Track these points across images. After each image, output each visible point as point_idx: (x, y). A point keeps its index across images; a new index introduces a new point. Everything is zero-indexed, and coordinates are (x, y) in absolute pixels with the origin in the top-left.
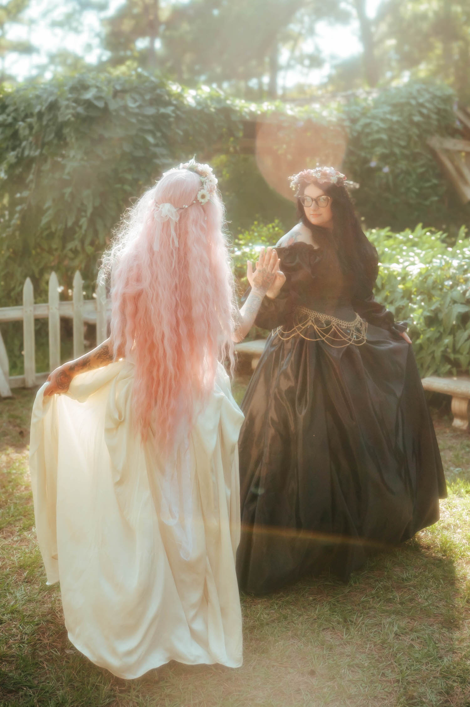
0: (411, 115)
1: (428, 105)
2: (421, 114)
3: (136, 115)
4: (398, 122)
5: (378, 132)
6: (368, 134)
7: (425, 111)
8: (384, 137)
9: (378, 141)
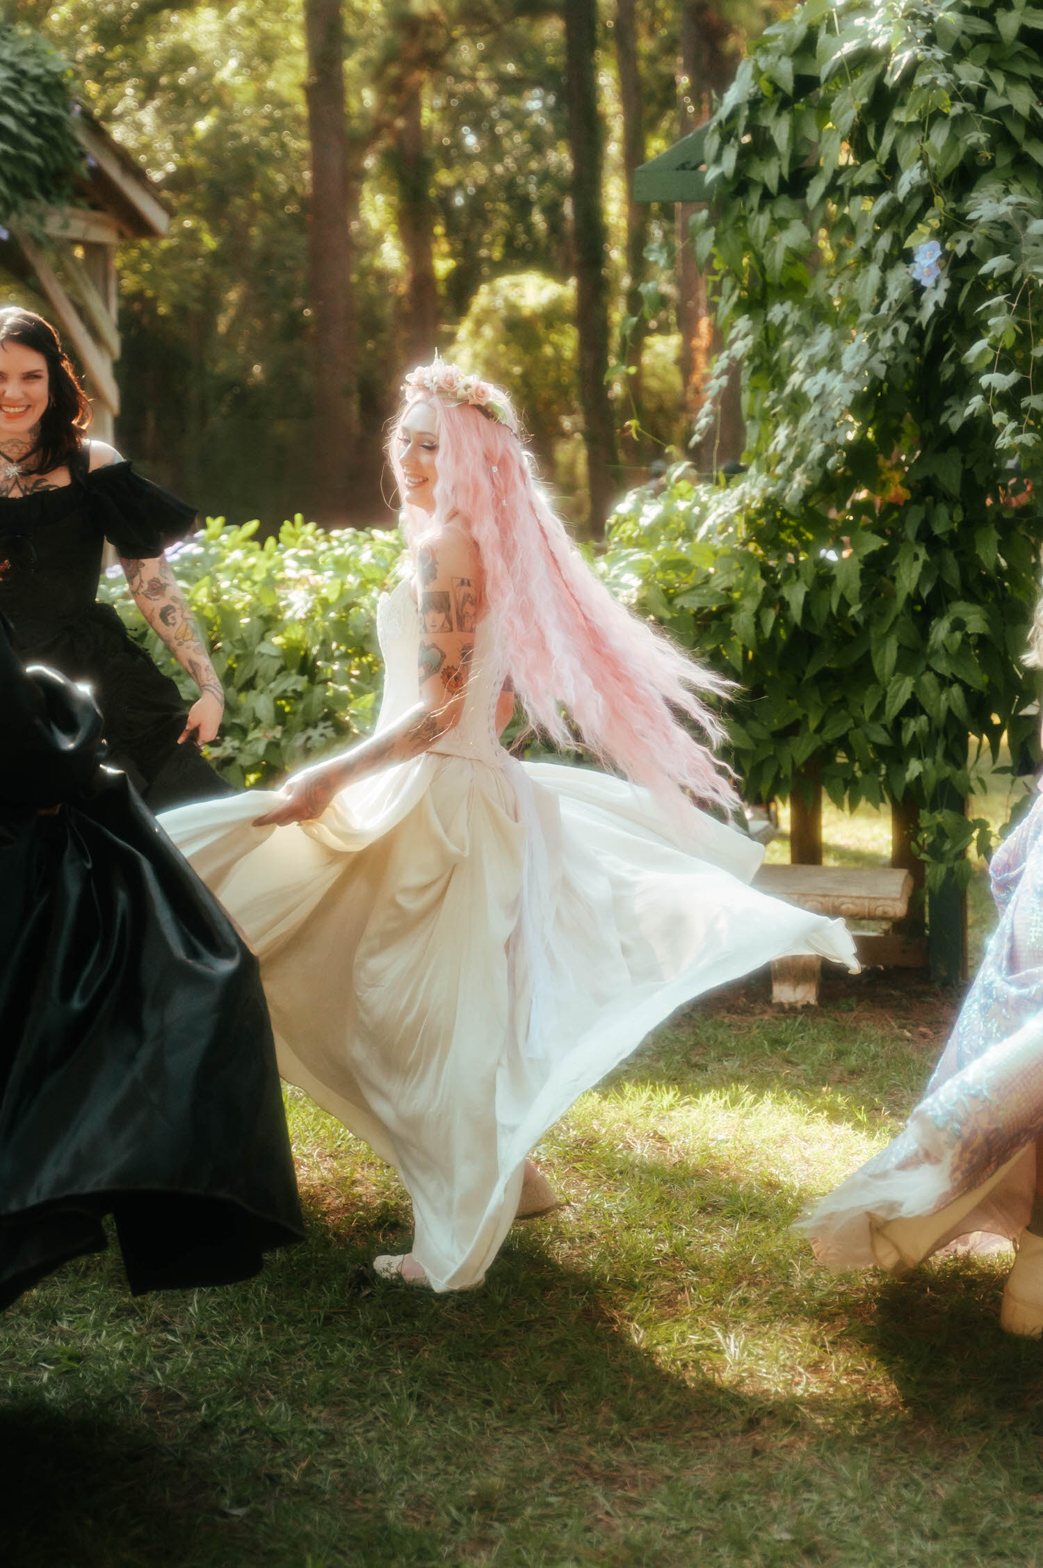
1: (10, 102)
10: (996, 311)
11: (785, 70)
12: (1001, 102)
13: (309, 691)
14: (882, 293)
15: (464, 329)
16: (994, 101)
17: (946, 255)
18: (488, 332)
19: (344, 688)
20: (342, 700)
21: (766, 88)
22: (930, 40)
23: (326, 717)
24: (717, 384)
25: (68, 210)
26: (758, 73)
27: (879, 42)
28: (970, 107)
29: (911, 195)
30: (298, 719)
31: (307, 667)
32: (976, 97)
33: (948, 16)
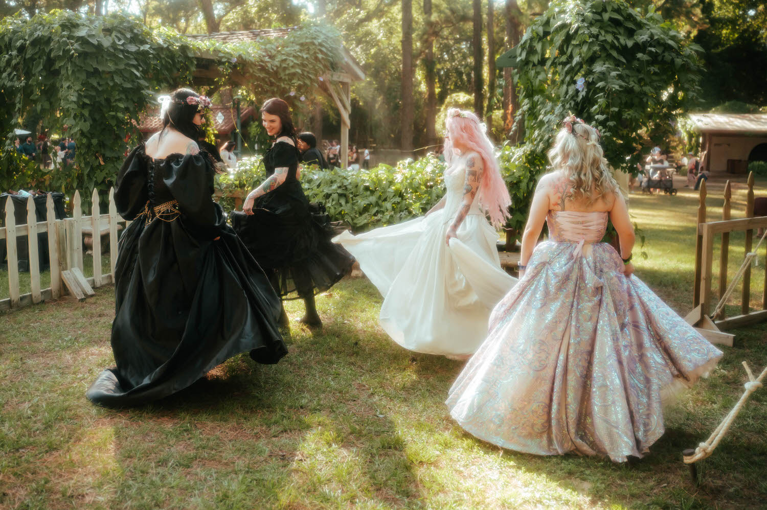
2: (322, 52)
3: (122, 51)
4: (307, 58)
5: (292, 67)
6: (285, 69)
8: (300, 71)
9: (294, 75)
10: (600, 97)
11: (541, 30)
12: (604, 38)
13: (401, 202)
14: (567, 93)
16: (601, 38)
17: (586, 82)
19: (411, 201)
20: (411, 205)
21: (535, 35)
22: (583, 21)
23: (406, 209)
24: (518, 118)
25: (339, 73)
26: (533, 31)
27: (568, 21)
28: (594, 39)
29: (577, 64)
30: (398, 210)
31: (401, 195)
32: (596, 37)
33: (588, 14)
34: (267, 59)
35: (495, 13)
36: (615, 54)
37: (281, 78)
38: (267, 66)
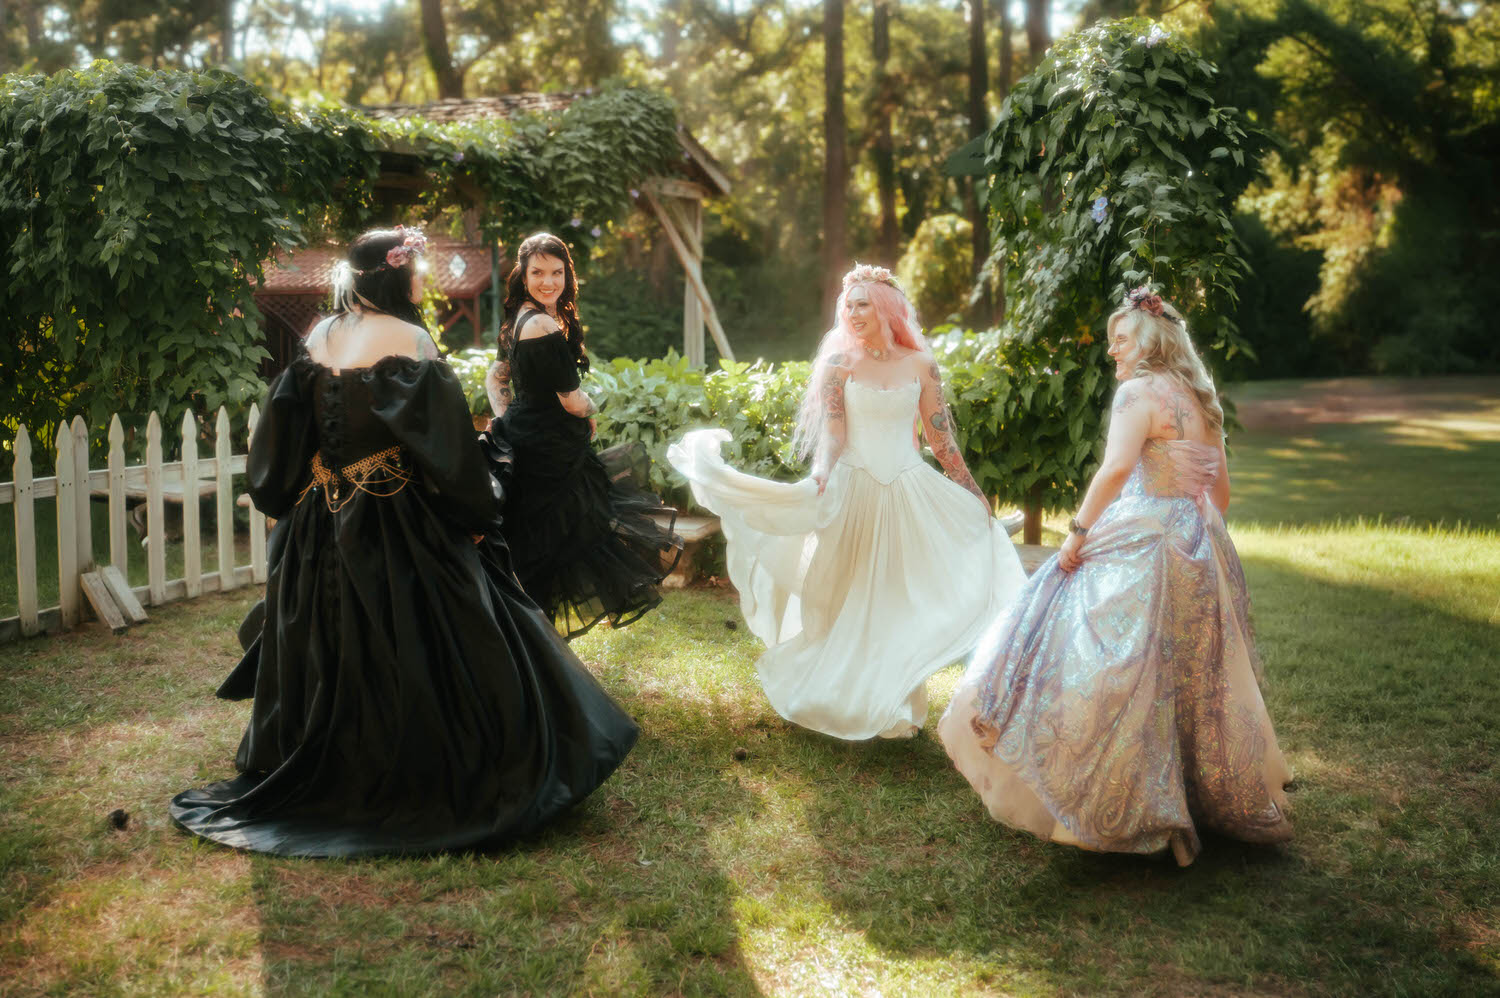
0: (624, 142)
1: (643, 124)
2: (638, 141)
3: (227, 141)
4: (606, 152)
5: (578, 170)
6: (562, 174)
7: (642, 135)
8: (589, 178)
9: (580, 185)
10: (1135, 236)
11: (1029, 101)
12: (1147, 120)
14: (1077, 225)
15: (913, 246)
16: (1141, 119)
17: (1110, 205)
18: (926, 248)
21: (1018, 112)
22: (1106, 86)
25: (675, 181)
26: (1013, 104)
27: (1078, 87)
28: (1126, 123)
29: (1094, 170)
32: (1131, 118)
33: (1116, 73)
34: (526, 154)
35: (1016, 57)
36: (1167, 150)
37: (554, 192)
38: (526, 168)
